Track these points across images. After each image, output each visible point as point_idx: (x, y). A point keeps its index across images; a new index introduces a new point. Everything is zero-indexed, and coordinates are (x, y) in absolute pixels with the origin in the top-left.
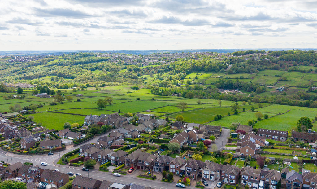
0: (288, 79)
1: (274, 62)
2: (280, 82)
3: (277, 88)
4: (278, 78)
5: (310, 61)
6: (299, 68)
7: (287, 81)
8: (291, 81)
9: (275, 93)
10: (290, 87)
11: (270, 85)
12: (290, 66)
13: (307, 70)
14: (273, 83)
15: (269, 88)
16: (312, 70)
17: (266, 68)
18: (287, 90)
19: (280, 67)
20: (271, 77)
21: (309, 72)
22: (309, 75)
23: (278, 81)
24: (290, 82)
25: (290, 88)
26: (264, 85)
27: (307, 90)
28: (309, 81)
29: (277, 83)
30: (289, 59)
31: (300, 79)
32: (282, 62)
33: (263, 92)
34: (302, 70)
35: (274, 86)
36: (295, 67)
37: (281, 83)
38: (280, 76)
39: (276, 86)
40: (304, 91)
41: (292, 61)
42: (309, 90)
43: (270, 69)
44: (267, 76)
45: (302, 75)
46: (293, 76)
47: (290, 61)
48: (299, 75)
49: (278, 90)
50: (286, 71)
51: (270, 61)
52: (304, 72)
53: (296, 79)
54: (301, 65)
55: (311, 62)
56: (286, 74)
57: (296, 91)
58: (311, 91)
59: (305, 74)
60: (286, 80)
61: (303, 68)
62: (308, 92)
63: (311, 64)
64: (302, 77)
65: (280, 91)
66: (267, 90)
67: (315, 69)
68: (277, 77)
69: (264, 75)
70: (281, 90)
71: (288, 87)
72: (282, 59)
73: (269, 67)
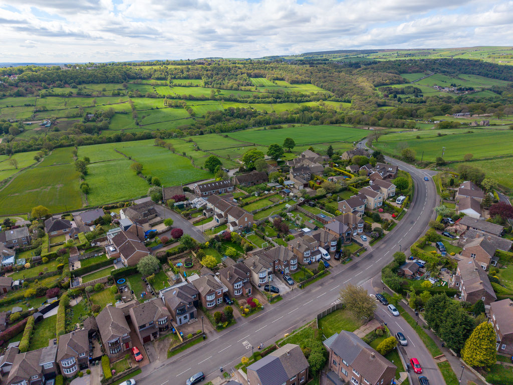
0: (48, 108)
1: (11, 85)
2: (37, 113)
3: (40, 123)
4: (33, 109)
5: (64, 81)
6: (53, 91)
7: (47, 111)
8: (52, 110)
9: (42, 131)
10: (57, 118)
11: (27, 120)
12: (39, 90)
13: (66, 93)
14: (30, 116)
15: (29, 124)
16: (72, 93)
17: (4, 96)
18: (56, 123)
19: (24, 91)
20: (19, 108)
21: (70, 95)
22: (71, 100)
23: (35, 112)
24: (53, 112)
25: (58, 121)
26: (17, 122)
27: (82, 119)
28: (77, 107)
29: (34, 116)
30: (32, 80)
31: (63, 107)
32: (24, 84)
33: (21, 132)
34: (60, 94)
35: (33, 120)
36: (47, 91)
37: (41, 115)
38: (33, 106)
39: (37, 120)
40: (78, 121)
41: (38, 83)
42: (85, 119)
43: (11, 96)
44: (12, 106)
45: (63, 101)
46: (51, 102)
47: (36, 82)
48: (59, 101)
49: (43, 125)
50: (38, 97)
51: (4, 84)
52: (63, 96)
53: (59, 107)
54: (54, 87)
55: (66, 83)
56: (41, 102)
57: (69, 124)
58: (89, 121)
59: (67, 99)
60: (45, 110)
61: (58, 91)
62: (85, 122)
63: (67, 85)
64: (64, 103)
65: (46, 127)
66: (27, 127)
67: (76, 92)
68: (30, 107)
69: (7, 107)
70: (49, 125)
71: (55, 120)
72: (22, 80)
73: (8, 94)
